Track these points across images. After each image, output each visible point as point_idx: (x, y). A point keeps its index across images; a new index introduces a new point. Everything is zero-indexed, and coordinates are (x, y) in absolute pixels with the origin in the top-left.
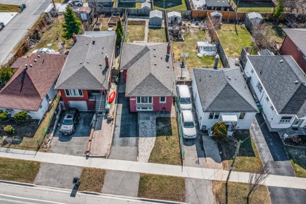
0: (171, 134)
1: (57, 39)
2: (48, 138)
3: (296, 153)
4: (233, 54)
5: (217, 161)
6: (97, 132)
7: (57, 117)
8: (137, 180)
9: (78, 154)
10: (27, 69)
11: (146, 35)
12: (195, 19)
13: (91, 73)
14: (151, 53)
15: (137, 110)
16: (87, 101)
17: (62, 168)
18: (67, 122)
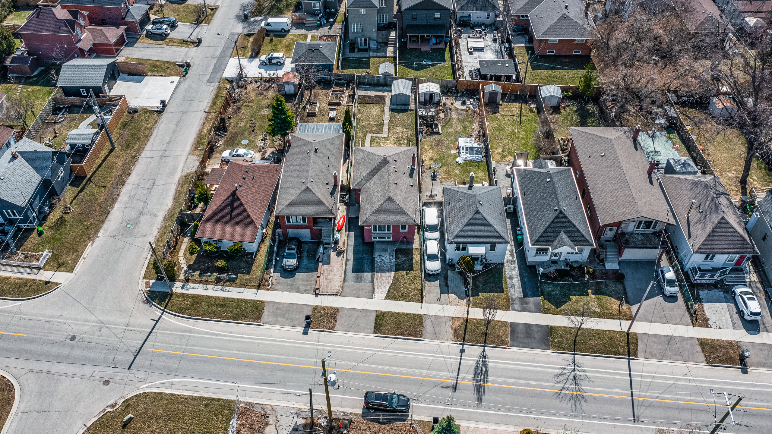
0: (412, 269)
1: (253, 131)
2: (267, 274)
3: (550, 289)
4: (507, 159)
5: (460, 298)
6: (326, 267)
7: (275, 249)
8: (373, 317)
9: (305, 291)
10: (236, 189)
11: (386, 122)
12: (463, 92)
13: (317, 195)
14: (392, 166)
15: (373, 240)
16: (312, 230)
17: (290, 307)
18: (290, 256)
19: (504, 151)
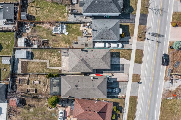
2: (120, 97)
8: (136, 64)
11: (40, 61)
17: (132, 89)
19: (61, 16)
